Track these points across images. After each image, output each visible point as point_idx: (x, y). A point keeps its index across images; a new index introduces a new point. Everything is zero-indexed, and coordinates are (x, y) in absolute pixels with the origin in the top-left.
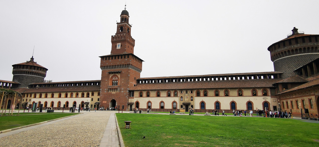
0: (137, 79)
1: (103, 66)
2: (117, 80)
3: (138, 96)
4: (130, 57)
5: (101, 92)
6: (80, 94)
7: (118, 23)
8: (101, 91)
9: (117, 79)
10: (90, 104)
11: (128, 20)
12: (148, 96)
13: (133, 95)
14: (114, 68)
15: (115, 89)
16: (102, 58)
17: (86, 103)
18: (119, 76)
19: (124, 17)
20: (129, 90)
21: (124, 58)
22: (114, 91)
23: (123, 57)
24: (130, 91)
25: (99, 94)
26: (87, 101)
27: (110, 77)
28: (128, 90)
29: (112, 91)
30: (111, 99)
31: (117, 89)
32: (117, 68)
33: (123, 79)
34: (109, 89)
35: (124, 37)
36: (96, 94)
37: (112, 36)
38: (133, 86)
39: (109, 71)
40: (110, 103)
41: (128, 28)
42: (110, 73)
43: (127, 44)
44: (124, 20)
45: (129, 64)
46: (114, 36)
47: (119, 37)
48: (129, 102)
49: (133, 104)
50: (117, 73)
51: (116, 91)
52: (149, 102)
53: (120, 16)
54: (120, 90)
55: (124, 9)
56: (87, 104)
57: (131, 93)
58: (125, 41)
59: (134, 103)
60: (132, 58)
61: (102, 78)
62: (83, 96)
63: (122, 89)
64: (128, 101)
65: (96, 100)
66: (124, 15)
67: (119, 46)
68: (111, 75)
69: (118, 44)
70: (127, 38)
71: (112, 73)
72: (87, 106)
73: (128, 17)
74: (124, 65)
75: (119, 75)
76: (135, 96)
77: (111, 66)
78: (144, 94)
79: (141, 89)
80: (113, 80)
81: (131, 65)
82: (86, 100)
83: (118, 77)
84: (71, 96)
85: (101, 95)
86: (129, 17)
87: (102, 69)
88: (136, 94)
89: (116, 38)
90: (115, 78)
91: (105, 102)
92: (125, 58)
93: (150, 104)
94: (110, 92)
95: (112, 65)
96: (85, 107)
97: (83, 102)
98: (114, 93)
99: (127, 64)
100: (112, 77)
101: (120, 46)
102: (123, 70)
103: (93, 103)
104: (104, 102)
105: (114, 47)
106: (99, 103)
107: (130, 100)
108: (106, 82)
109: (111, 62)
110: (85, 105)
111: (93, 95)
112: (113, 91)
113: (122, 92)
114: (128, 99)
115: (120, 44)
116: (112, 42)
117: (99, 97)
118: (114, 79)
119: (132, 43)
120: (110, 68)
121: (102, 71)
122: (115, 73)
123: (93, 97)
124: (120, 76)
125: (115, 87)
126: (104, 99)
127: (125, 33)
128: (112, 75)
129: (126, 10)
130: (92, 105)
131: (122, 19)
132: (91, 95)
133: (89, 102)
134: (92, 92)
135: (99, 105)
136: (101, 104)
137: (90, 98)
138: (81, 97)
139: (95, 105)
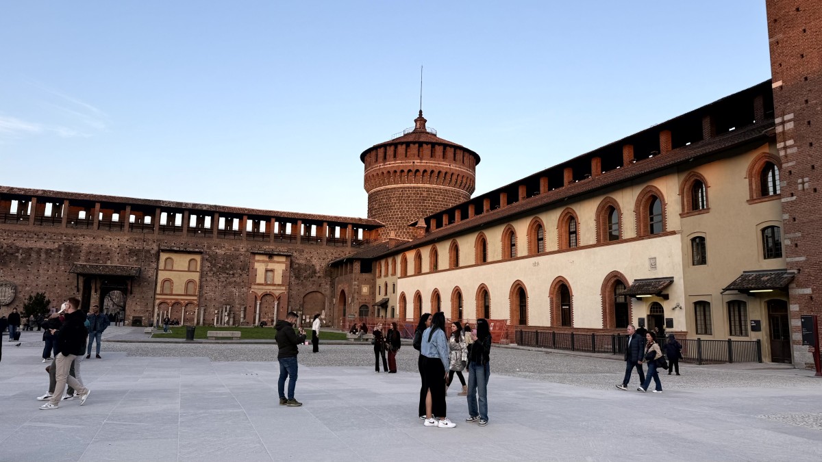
5: (785, 149)
6: (588, 220)
8: (785, 136)
10: (680, 295)
25: (764, 187)
26: (646, 274)
36: (730, 186)
56: (659, 289)
62: (609, 229)
65: (736, 256)
72: (656, 315)
85: (804, 183)
97: (615, 282)
103: (714, 283)
106: (781, 283)
110: (639, 313)
111: (695, 201)
117: (767, 212)
123: (700, 224)
130: (701, 307)
132: (678, 209)
133: (670, 281)
134: (686, 181)
135: (794, 308)
136: (808, 291)
137: (673, 233)
138: (598, 240)
139: (742, 298)
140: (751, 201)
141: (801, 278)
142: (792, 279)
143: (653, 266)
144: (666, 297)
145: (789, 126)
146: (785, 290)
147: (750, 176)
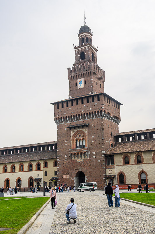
0: (115, 135)
1: (59, 118)
2: (83, 139)
3: (122, 164)
4: (102, 98)
5: (58, 160)
6: (26, 166)
7: (75, 48)
8: (58, 158)
9: (82, 136)
10: (42, 181)
11: (91, 40)
12: (139, 161)
13: (113, 163)
14: (77, 119)
15: (81, 153)
16: (56, 105)
17: (36, 179)
18: (86, 132)
19: (85, 36)
20: (105, 155)
21: (91, 102)
22: (80, 157)
23: (90, 100)
24: (107, 156)
25: (55, 164)
27: (72, 134)
28: (103, 154)
29: (76, 158)
30: (77, 171)
31: (85, 153)
32: (82, 119)
33: (93, 137)
34: (72, 154)
35: (89, 67)
36: (51, 164)
37: (69, 69)
38: (111, 147)
39: (68, 126)
40: (75, 177)
41: (92, 54)
42: (70, 128)
43: (94, 79)
44: (85, 41)
45: (101, 111)
46: (71, 69)
47: (80, 70)
48: (108, 174)
49: (114, 178)
50: (83, 127)
51: (83, 157)
52: (142, 172)
53: (78, 36)
54: (90, 155)
55: (84, 25)
56: (39, 180)
57: (109, 159)
58: (90, 74)
59: (116, 176)
60: (105, 101)
61: (58, 138)
62: (30, 168)
63: (94, 153)
64: (105, 172)
65: (51, 175)
66: (84, 34)
67: (81, 84)
68: (73, 131)
69: (79, 80)
70: (93, 68)
71: (75, 128)
72: (38, 184)
73: (90, 37)
74: (92, 113)
75: (85, 130)
76: (116, 164)
77: (71, 116)
78: (132, 159)
79: (125, 152)
80: (77, 140)
81: (104, 113)
82: (35, 174)
83: (84, 134)
84: (13, 170)
85: (60, 166)
86: (92, 35)
87: (57, 122)
88: (119, 160)
89: (75, 71)
90: (80, 136)
91: (68, 176)
92: (93, 101)
93: (143, 176)
94: (73, 159)
95: (74, 116)
96: (36, 186)
97: (31, 179)
98: (80, 160)
99: (98, 111)
100: (75, 135)
101: (83, 83)
102: (93, 121)
103: (48, 179)
104: (64, 177)
105: (73, 86)
106: (57, 179)
107: (107, 170)
108: (66, 143)
109: (71, 110)
110: (35, 184)
111: (46, 165)
112: (78, 158)
113: (94, 157)
114: (106, 169)
115: (82, 80)
116: (70, 78)
117: (56, 169)
118: (78, 137)
119: (100, 76)
120: (69, 121)
121: (58, 126)
122: (79, 127)
123: (46, 169)
124: (88, 132)
125: (82, 151)
126: (65, 172)
127: (88, 61)
128: (75, 131)
129: (86, 25)
130: (45, 183)
131: (82, 40)
132: (43, 166)
133: (41, 179)
134: (44, 162)
135: (58, 183)
136: (60, 180)
137: (42, 170)
138: (28, 170)
139: (52, 181)
140: (54, 167)
141: (59, 178)
142: (58, 179)
143: (38, 176)
144: (40, 181)
145: (59, 157)
146: (57, 180)
147: (54, 163)
